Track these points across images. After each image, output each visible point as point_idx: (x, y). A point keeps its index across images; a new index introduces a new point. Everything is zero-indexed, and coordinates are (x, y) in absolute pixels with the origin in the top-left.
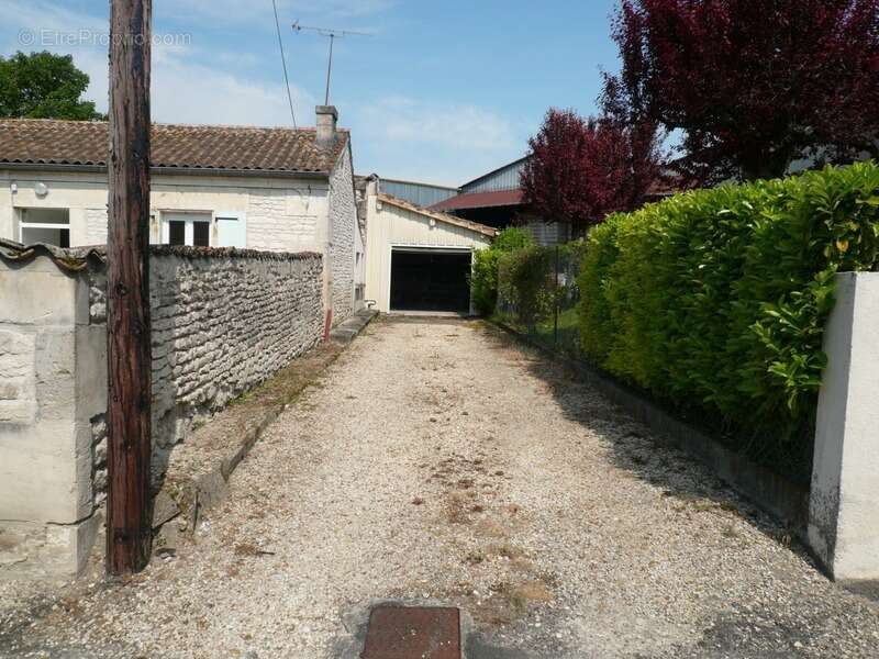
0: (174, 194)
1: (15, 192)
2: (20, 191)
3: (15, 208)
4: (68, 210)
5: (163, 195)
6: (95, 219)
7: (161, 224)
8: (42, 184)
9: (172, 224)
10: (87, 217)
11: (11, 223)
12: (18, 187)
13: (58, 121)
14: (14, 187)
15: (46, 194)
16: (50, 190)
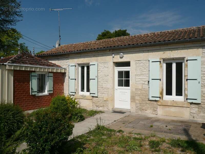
0: (168, 52)
1: (113, 57)
2: (115, 56)
3: (113, 62)
4: (130, 61)
5: (164, 53)
6: (139, 64)
7: (163, 64)
8: (122, 54)
9: (167, 64)
10: (136, 63)
11: (112, 67)
12: (114, 55)
13: (125, 37)
14: (113, 55)
15: (123, 57)
16: (124, 55)
